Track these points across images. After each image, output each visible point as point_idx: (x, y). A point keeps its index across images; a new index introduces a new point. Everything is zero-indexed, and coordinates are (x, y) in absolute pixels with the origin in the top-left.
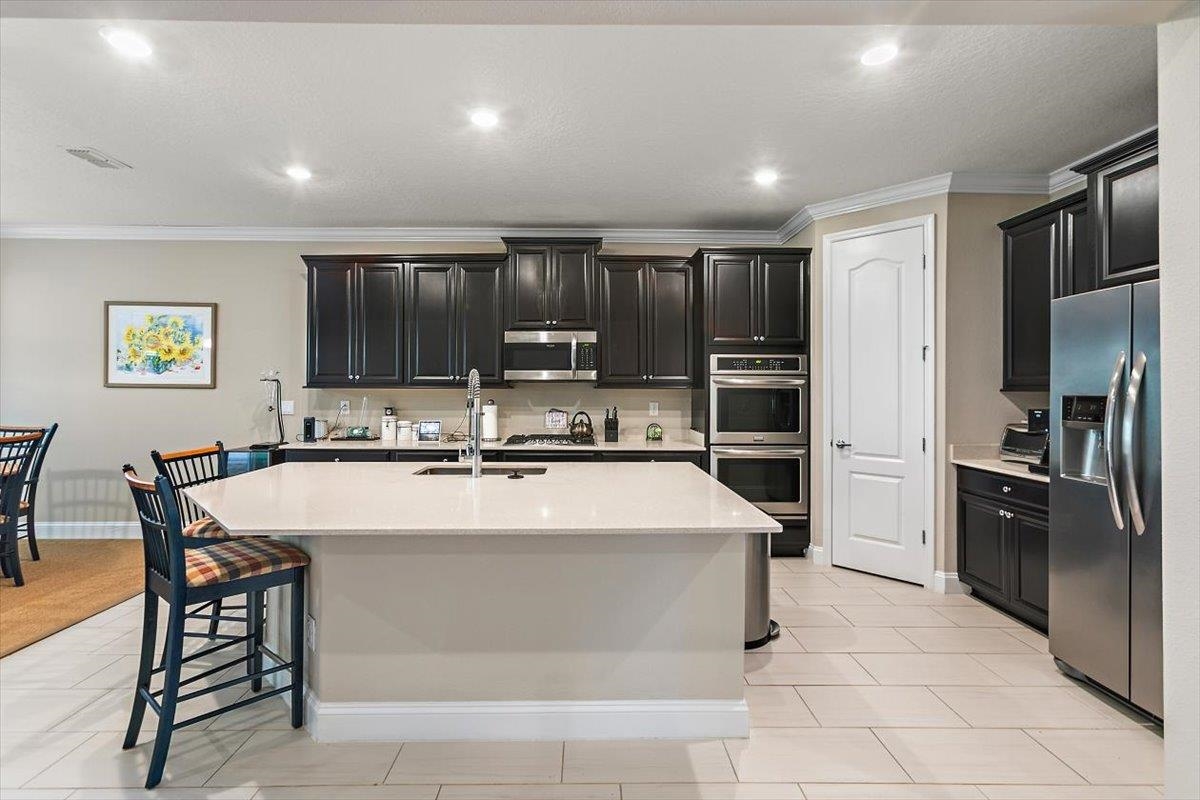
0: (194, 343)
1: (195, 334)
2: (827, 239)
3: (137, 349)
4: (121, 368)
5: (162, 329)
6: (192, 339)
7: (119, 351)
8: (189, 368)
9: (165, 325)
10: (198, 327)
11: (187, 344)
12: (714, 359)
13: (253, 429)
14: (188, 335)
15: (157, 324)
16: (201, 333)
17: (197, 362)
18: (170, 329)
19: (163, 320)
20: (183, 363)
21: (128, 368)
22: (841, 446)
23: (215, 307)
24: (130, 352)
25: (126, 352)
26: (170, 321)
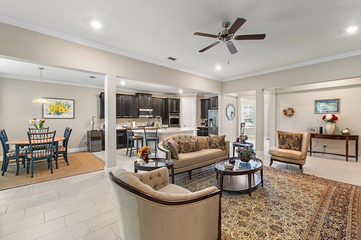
0: (69, 109)
1: (69, 106)
2: (183, 98)
3: (52, 109)
4: (48, 114)
5: (59, 105)
6: (68, 108)
7: (47, 110)
8: (67, 114)
9: (60, 104)
10: (70, 105)
11: (67, 108)
12: (169, 114)
13: (84, 127)
14: (67, 107)
15: (58, 104)
16: (71, 106)
17: (70, 113)
18: (62, 105)
19: (60, 103)
20: (66, 113)
21: (50, 114)
22: (184, 126)
23: (74, 100)
24: (50, 110)
25: (49, 110)
26: (62, 103)
